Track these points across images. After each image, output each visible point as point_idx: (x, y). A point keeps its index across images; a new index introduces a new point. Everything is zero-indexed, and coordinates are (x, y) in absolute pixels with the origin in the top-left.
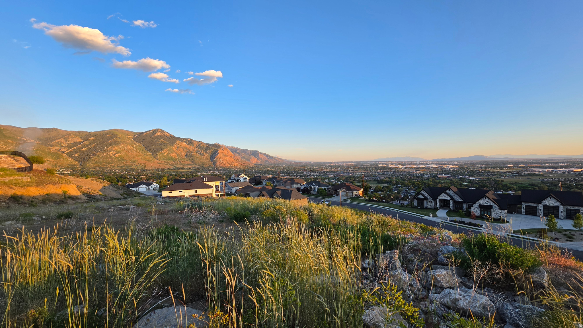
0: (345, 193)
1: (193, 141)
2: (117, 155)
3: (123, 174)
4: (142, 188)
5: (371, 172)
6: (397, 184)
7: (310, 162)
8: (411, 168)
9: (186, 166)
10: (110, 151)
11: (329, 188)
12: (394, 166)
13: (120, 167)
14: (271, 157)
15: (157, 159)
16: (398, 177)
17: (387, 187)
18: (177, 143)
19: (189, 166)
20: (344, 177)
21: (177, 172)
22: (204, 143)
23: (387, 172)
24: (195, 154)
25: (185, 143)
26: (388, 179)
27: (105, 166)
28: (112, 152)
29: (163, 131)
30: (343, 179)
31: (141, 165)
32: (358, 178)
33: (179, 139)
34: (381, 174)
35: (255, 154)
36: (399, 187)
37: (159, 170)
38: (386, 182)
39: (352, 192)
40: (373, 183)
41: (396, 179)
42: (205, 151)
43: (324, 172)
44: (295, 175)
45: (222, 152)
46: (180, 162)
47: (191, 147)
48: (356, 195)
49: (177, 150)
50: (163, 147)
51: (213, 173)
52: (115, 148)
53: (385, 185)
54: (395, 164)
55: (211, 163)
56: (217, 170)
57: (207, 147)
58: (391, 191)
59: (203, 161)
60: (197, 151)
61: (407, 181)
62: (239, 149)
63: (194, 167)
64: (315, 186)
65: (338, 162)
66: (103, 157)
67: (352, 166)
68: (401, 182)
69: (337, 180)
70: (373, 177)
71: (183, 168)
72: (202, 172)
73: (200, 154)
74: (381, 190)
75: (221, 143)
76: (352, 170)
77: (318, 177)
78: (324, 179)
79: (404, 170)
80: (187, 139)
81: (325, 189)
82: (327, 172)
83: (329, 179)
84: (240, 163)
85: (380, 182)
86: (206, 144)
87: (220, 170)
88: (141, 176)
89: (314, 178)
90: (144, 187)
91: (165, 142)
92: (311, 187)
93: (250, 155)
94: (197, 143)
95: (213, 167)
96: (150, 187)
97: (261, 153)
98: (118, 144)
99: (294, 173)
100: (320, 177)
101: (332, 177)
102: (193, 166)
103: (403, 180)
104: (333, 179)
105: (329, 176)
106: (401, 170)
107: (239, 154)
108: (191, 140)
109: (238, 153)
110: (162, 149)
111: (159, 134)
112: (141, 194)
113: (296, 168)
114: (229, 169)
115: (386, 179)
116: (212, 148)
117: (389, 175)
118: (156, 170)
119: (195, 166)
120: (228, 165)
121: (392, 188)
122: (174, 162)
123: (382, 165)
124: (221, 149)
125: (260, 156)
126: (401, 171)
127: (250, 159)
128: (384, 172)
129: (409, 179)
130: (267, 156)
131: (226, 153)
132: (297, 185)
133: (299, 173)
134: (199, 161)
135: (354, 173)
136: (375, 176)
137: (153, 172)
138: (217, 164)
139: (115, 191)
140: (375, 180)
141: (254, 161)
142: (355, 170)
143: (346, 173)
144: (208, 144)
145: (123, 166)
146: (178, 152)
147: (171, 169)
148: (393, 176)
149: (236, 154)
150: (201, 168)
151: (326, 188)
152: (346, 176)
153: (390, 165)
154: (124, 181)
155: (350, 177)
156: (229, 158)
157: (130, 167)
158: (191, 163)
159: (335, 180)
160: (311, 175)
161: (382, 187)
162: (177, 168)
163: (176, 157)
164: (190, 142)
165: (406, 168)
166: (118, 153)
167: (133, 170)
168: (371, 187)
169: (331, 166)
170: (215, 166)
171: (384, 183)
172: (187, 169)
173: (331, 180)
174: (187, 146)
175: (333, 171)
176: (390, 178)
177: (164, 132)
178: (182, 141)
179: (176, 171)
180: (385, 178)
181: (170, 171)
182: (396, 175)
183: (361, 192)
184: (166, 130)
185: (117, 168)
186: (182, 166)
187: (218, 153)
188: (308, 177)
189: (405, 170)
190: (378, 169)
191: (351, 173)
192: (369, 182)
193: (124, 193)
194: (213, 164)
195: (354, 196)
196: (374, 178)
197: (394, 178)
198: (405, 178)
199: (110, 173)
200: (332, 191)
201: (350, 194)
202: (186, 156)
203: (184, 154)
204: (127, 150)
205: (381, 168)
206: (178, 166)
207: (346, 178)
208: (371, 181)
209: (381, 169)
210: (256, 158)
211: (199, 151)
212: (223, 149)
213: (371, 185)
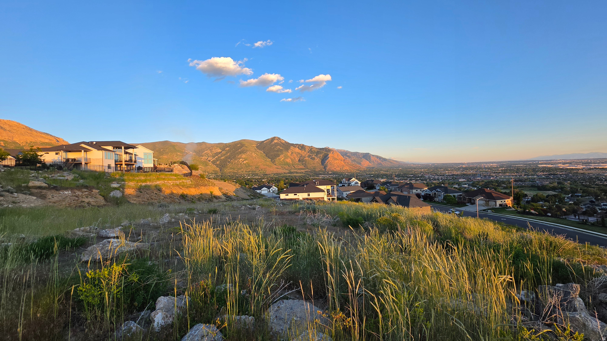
0: (484, 202)
1: (305, 146)
2: (245, 162)
3: (250, 178)
4: (264, 190)
5: (525, 175)
6: (573, 191)
7: (433, 164)
8: (601, 169)
9: (299, 170)
10: (240, 159)
11: (460, 195)
12: (568, 166)
13: (247, 172)
14: (385, 160)
15: (275, 165)
16: (575, 182)
17: (554, 195)
18: (291, 148)
19: (302, 171)
20: (483, 181)
21: (292, 176)
22: (315, 148)
23: (554, 174)
24: (307, 158)
25: (298, 149)
26: (556, 184)
27: (237, 172)
28: (241, 160)
29: (279, 138)
30: (481, 184)
31: (263, 170)
32: (503, 182)
33: (293, 145)
34: (544, 178)
35: (367, 156)
36: (578, 196)
37: (277, 174)
38: (553, 189)
39: (495, 202)
40: (530, 190)
41: (571, 184)
42: (316, 156)
43: (453, 175)
44: (413, 179)
45: (332, 155)
46: (294, 166)
47: (303, 152)
48: (500, 205)
49: (291, 155)
50: (279, 153)
51: (324, 177)
52: (244, 156)
53: (551, 193)
54: (570, 163)
55: (322, 167)
56: (328, 174)
57: (318, 152)
58: (562, 201)
59: (315, 165)
60: (309, 156)
61: (593, 188)
62: (349, 152)
63: (306, 172)
64: (440, 192)
65: (472, 163)
66: (235, 164)
67: (494, 168)
68: (581, 189)
69: (471, 185)
70: (530, 181)
71: (297, 173)
72: (313, 176)
73: (312, 158)
74: (544, 200)
75: (331, 147)
76: (494, 173)
77: (445, 181)
78: (452, 184)
79: (587, 172)
80: (299, 145)
81: (454, 196)
82: (457, 175)
83: (459, 184)
84: (351, 166)
85: (543, 188)
86: (317, 148)
87: (331, 174)
88: (263, 180)
89: (438, 182)
90: (265, 190)
91: (281, 148)
92: (435, 194)
93: (361, 158)
94: (308, 148)
95: (323, 171)
96: (270, 190)
97: (373, 156)
98: (245, 152)
99: (412, 177)
100: (447, 181)
101: (464, 182)
102: (306, 170)
103: (586, 186)
104: (466, 184)
105: (460, 180)
106: (581, 171)
107: (349, 157)
108: (303, 145)
109: (348, 156)
110: (278, 156)
111: (276, 141)
112: (263, 195)
113: (415, 171)
114: (339, 172)
115: (552, 185)
116: (323, 153)
117: (559, 179)
118: (274, 174)
119: (307, 170)
120: (338, 169)
121: (565, 197)
122: (289, 166)
123: (545, 166)
124: (332, 153)
125: (372, 158)
126: (582, 174)
127: (361, 163)
128: (549, 174)
129: (596, 185)
130: (380, 158)
131: (336, 156)
132: (417, 190)
133: (419, 177)
134: (311, 166)
135: (497, 177)
136: (533, 180)
137: (272, 176)
138: (327, 168)
139: (244, 192)
140: (533, 186)
141: (365, 164)
142: (500, 173)
143: (485, 176)
144: (318, 149)
145: (249, 171)
146: (292, 158)
147: (286, 174)
148: (565, 180)
149: (347, 157)
150: (312, 172)
151: (456, 194)
152: (486, 181)
153: (560, 165)
154: (251, 184)
155: (492, 181)
156: (339, 162)
157: (254, 172)
158: (304, 167)
159: (469, 185)
160: (435, 179)
161: (545, 195)
162: (292, 173)
163: (291, 162)
164: (302, 147)
165: (590, 169)
166: (245, 160)
167: (257, 175)
168: (526, 195)
169: (462, 168)
170: (325, 170)
171: (549, 190)
172: (300, 173)
173: (463, 186)
174: (300, 151)
175: (465, 174)
176: (559, 183)
177: (280, 140)
178: (295, 147)
179: (291, 175)
180: (550, 183)
181: (286, 175)
182: (572, 178)
183: (509, 202)
184: (281, 138)
185: (245, 173)
186: (295, 171)
187: (329, 157)
188: (431, 182)
189: (590, 172)
190: (537, 171)
191: (493, 177)
192: (522, 189)
193: (251, 195)
194: (324, 168)
195: (498, 206)
196: (530, 183)
197: (567, 184)
198: (590, 183)
199: (241, 177)
200: (465, 199)
201: (492, 203)
202: (299, 160)
203: (297, 159)
204: (252, 157)
205: (544, 170)
206: (292, 171)
207: (486, 183)
208: (526, 187)
209: (543, 171)
210: (368, 160)
211: (310, 156)
212: (333, 153)
213: (525, 193)
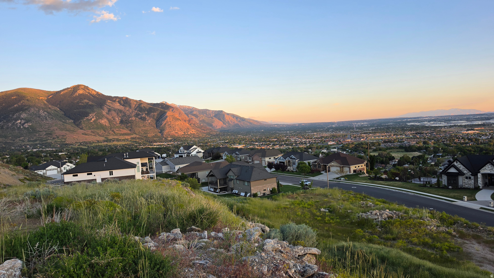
0: (339, 169)
1: (130, 100)
2: (26, 125)
3: (36, 151)
4: (50, 170)
5: (394, 135)
6: (435, 151)
7: (300, 124)
8: (459, 126)
9: (122, 137)
10: (16, 120)
11: (315, 162)
12: (433, 124)
13: (32, 141)
14: (243, 119)
15: (81, 129)
16: (438, 141)
17: (419, 157)
18: (107, 104)
19: (127, 137)
20: (352, 144)
21: (109, 146)
22: (145, 103)
23: (421, 133)
24: (134, 118)
25: (118, 104)
26: (421, 144)
27: (12, 141)
28: (19, 121)
29: (86, 88)
30: (351, 147)
31: (60, 138)
32: (373, 144)
33: (110, 98)
34: (411, 138)
35: (219, 115)
36: (439, 156)
37: (86, 143)
38: (419, 149)
39: (349, 167)
40: (398, 152)
41: (434, 144)
42: (148, 114)
43: (322, 137)
44: (277, 144)
45: (172, 114)
46: (113, 131)
47: (127, 109)
48: (355, 171)
49: (108, 114)
50: (88, 110)
51: (161, 145)
52: (24, 115)
53: (417, 154)
54: (434, 120)
55: (157, 130)
56: (166, 141)
57: (150, 108)
58: (425, 163)
59: (146, 128)
60: (137, 115)
61: (452, 146)
62: (196, 110)
63: (133, 138)
64: (294, 159)
65: (343, 123)
66: (8, 128)
67: (365, 127)
68: (442, 149)
69: (341, 149)
70: (399, 142)
71: (118, 140)
72: (144, 144)
73: (141, 118)
74: (409, 162)
75: (169, 102)
76: (365, 133)
77: (312, 145)
78: (321, 148)
79: (448, 130)
80: (121, 98)
81: (309, 163)
82: (326, 138)
83: (328, 148)
84: (199, 129)
85: (409, 149)
86: (148, 104)
87: (170, 141)
88: (60, 154)
89: (306, 146)
90: (53, 169)
91: (90, 103)
92: (289, 162)
93: (212, 118)
94: (135, 103)
95: (159, 137)
96: (62, 168)
97: (228, 114)
98: (26, 109)
99: (276, 141)
100: (315, 146)
101: (333, 145)
102: (132, 136)
103: (446, 145)
104: (335, 148)
105: (329, 143)
106: (443, 129)
107: (196, 116)
108: (127, 99)
109: (194, 115)
110: (87, 114)
111: (81, 92)
112: (49, 178)
113: (279, 134)
114: (183, 138)
115: (418, 145)
116: (158, 110)
117: (425, 139)
118: (81, 144)
119: (134, 136)
120: (181, 133)
121: (428, 158)
122: (105, 131)
123: (413, 124)
124: (171, 110)
125: (227, 118)
126: (444, 132)
127: (213, 124)
128: (416, 133)
129: (455, 143)
130: (237, 117)
131: (177, 116)
132: (270, 158)
133: (283, 141)
134: (140, 129)
135: (367, 137)
136: (401, 141)
137: (76, 147)
138: (165, 133)
139: (13, 175)
140: (401, 147)
141: (218, 125)
142: (370, 133)
143: (355, 137)
144: (151, 104)
145: (36, 140)
146: (110, 117)
147: (101, 142)
148: (430, 139)
149: (193, 117)
150: (142, 139)
151: (311, 161)
152: (356, 143)
153: (426, 123)
155: (362, 143)
156: (182, 123)
157: (45, 141)
158: (129, 132)
159: (338, 149)
160: (302, 143)
161: (411, 157)
162: (110, 141)
163: (107, 124)
164: (125, 102)
165: (451, 127)
166: (27, 122)
167: (49, 145)
168: (393, 158)
169: (332, 128)
170: (162, 134)
171: (415, 151)
172: (124, 140)
173: (332, 150)
174: (121, 108)
175: (335, 136)
176: (424, 143)
177: (88, 90)
178: (115, 101)
179: (109, 144)
180: (417, 143)
181: (100, 144)
182: (435, 137)
183: (362, 166)
184: (91, 87)
185: (28, 143)
186: (116, 137)
187: (167, 117)
188: (297, 147)
189: (452, 129)
190: (406, 130)
191: (363, 138)
192: (390, 150)
193: (25, 178)
194: (160, 132)
195: (352, 172)
196: (399, 143)
197: (431, 144)
198: (450, 141)
199: (19, 150)
200: (320, 167)
201: (346, 169)
202: (122, 122)
203: (118, 120)
204: (39, 117)
205: (412, 128)
206: (110, 137)
207: (356, 145)
208: (394, 148)
209: (411, 130)
210: (221, 121)
211: (139, 115)
212: (172, 111)
213: (393, 155)
